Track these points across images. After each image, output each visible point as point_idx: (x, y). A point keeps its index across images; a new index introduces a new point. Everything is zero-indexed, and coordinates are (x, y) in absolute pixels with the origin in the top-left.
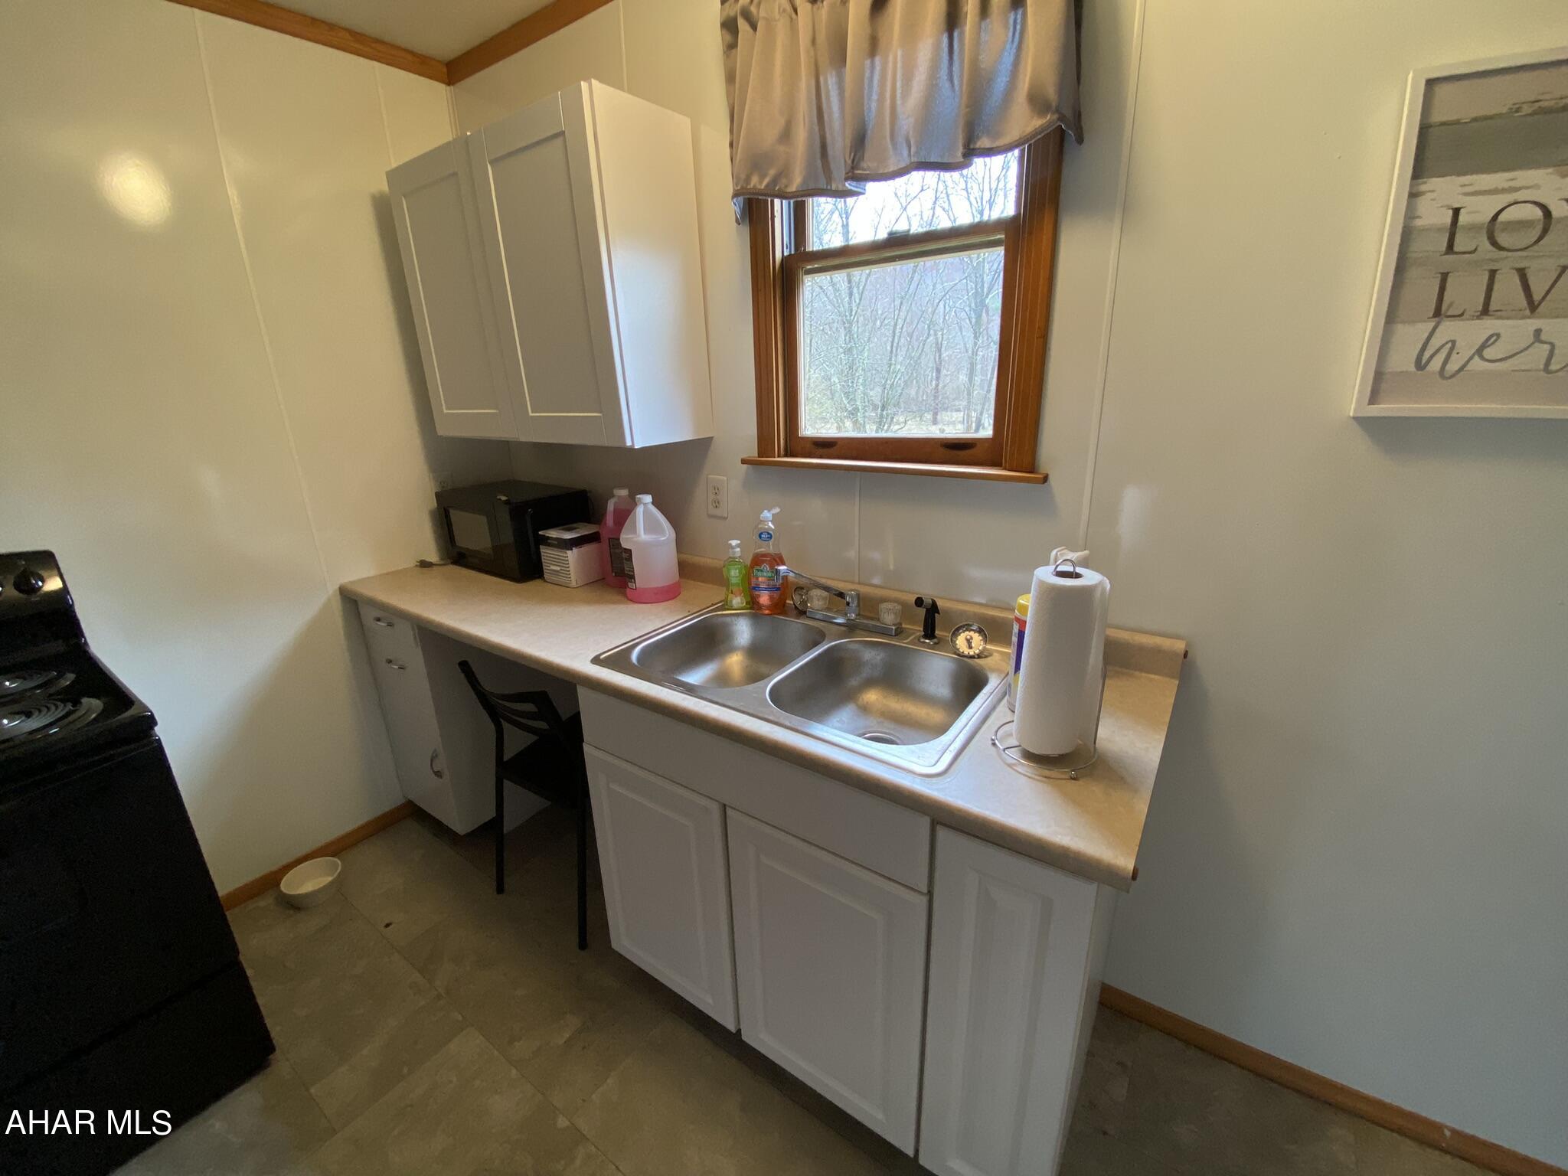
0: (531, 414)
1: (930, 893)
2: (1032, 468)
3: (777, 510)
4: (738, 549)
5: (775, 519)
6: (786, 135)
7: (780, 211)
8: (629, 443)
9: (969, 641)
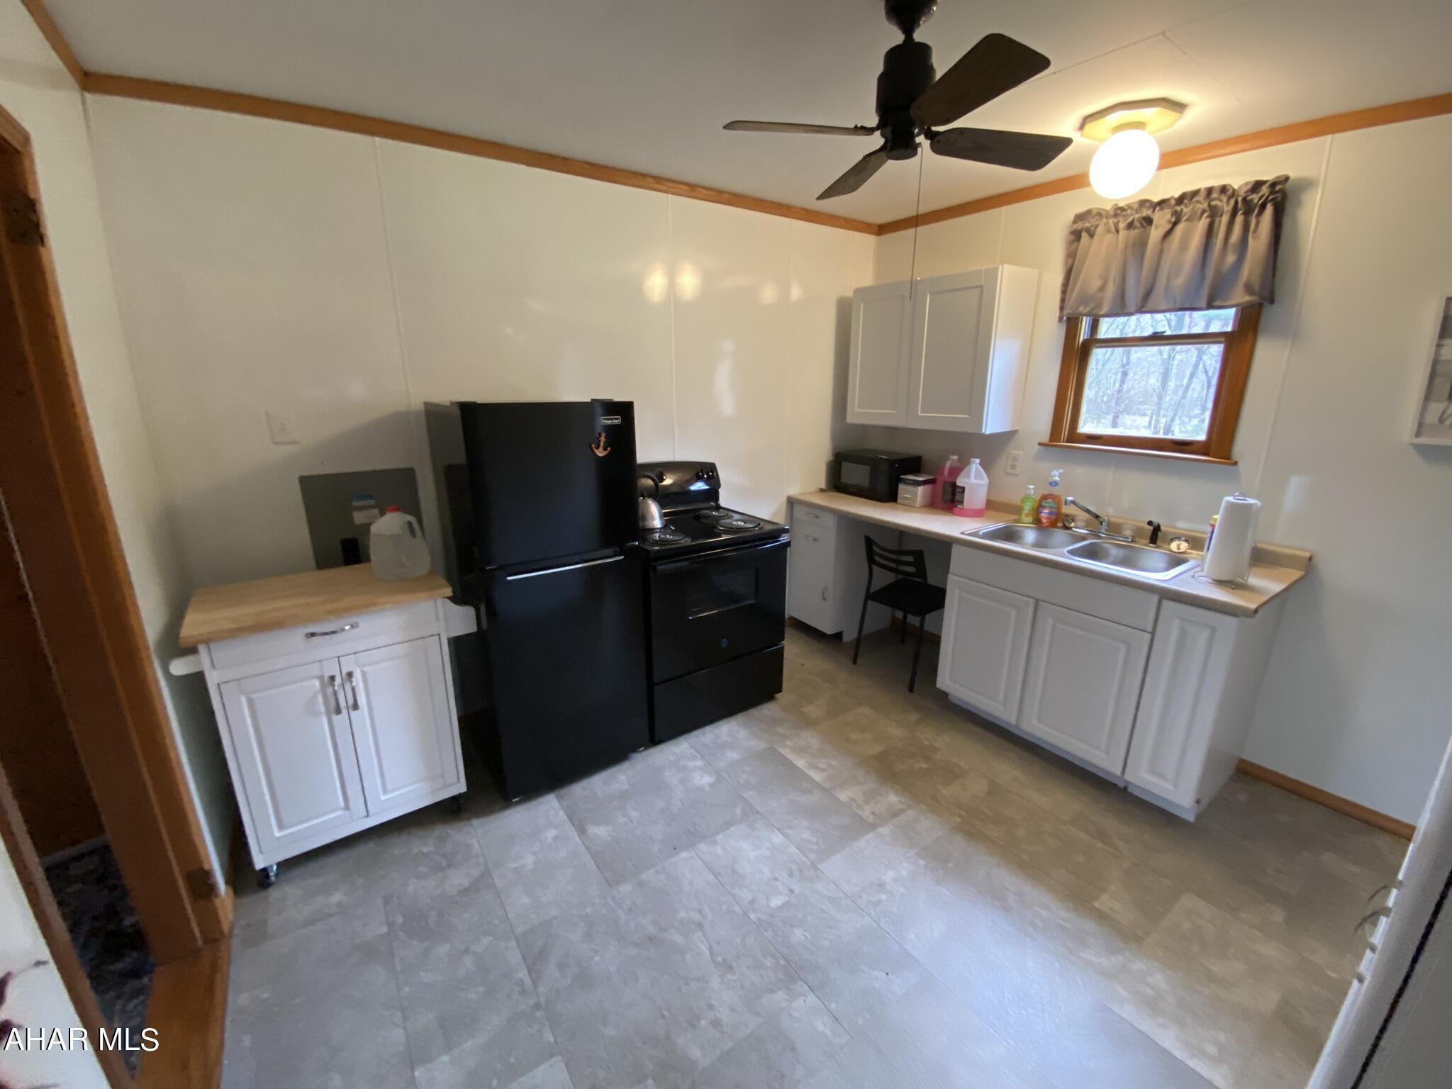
0: (919, 414)
1: (1153, 633)
2: (1228, 458)
3: (1061, 471)
4: (1032, 491)
5: (1060, 475)
6: (1102, 288)
7: (1085, 323)
8: (983, 431)
9: (1179, 546)
